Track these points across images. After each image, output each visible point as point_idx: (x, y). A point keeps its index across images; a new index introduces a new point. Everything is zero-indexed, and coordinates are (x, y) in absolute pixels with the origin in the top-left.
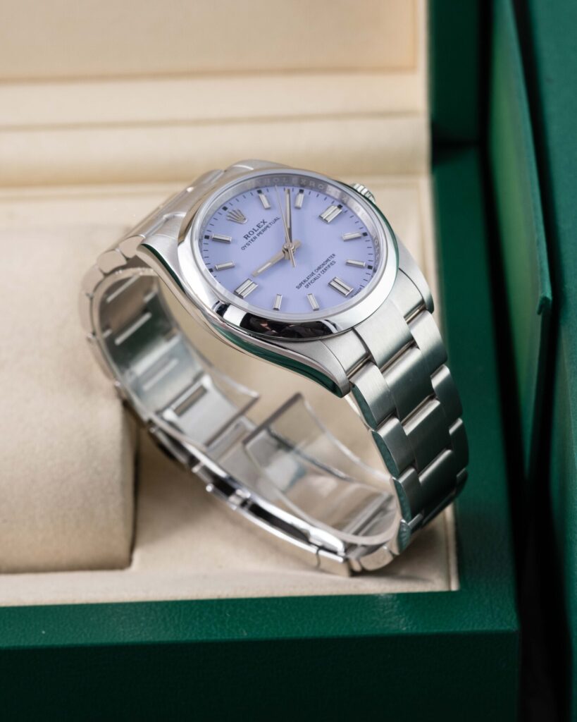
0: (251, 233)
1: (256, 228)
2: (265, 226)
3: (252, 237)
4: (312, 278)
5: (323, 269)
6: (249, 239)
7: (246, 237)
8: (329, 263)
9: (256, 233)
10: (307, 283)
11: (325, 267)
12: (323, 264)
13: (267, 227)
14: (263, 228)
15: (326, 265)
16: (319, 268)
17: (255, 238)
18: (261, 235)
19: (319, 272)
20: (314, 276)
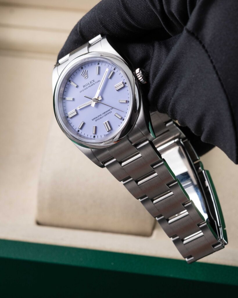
0: (87, 85)
1: (89, 83)
2: (93, 83)
3: (86, 87)
4: (99, 117)
5: (105, 114)
6: (85, 88)
7: (84, 86)
8: (109, 112)
9: (89, 85)
10: (97, 119)
11: (106, 113)
12: (107, 112)
13: (94, 84)
14: (92, 84)
15: (108, 113)
16: (104, 113)
17: (87, 88)
18: (90, 87)
19: (103, 115)
20: (101, 116)
